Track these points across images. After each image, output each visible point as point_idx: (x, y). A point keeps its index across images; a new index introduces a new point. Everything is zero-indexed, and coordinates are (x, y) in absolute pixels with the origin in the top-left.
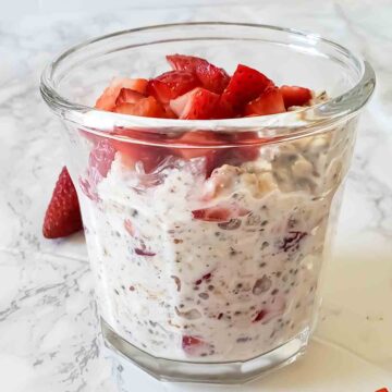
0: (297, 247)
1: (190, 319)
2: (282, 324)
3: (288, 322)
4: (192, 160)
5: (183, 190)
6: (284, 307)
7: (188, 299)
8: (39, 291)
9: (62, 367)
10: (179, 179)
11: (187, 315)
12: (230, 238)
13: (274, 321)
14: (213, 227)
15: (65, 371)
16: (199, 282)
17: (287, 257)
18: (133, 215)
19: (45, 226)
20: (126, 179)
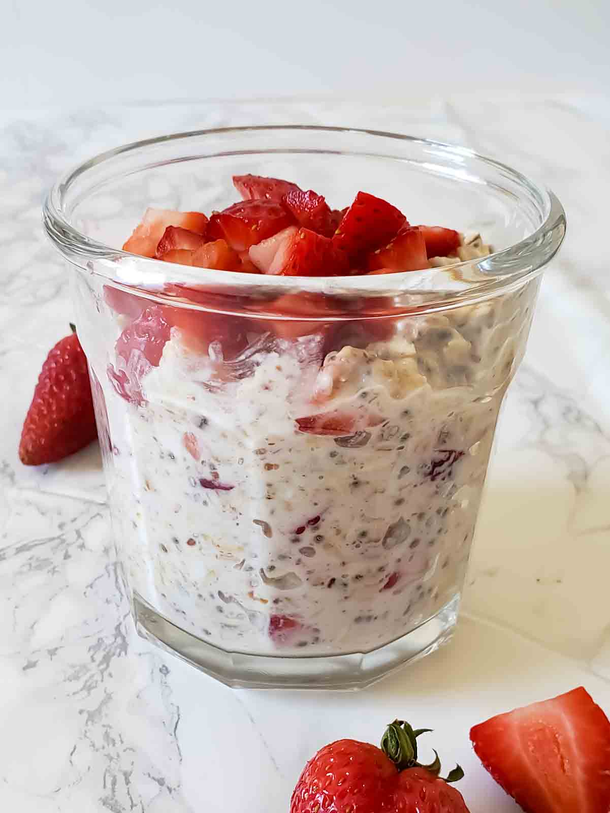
0: (450, 474)
1: (283, 588)
2: (422, 592)
3: (430, 590)
4: (301, 339)
5: (283, 386)
6: (426, 566)
7: (282, 557)
8: (20, 550)
9: (71, 672)
10: (279, 368)
11: (279, 582)
12: (353, 460)
13: (411, 588)
14: (326, 443)
15: (76, 678)
16: (300, 530)
17: (434, 488)
18: (201, 426)
19: (23, 445)
20: (192, 369)
